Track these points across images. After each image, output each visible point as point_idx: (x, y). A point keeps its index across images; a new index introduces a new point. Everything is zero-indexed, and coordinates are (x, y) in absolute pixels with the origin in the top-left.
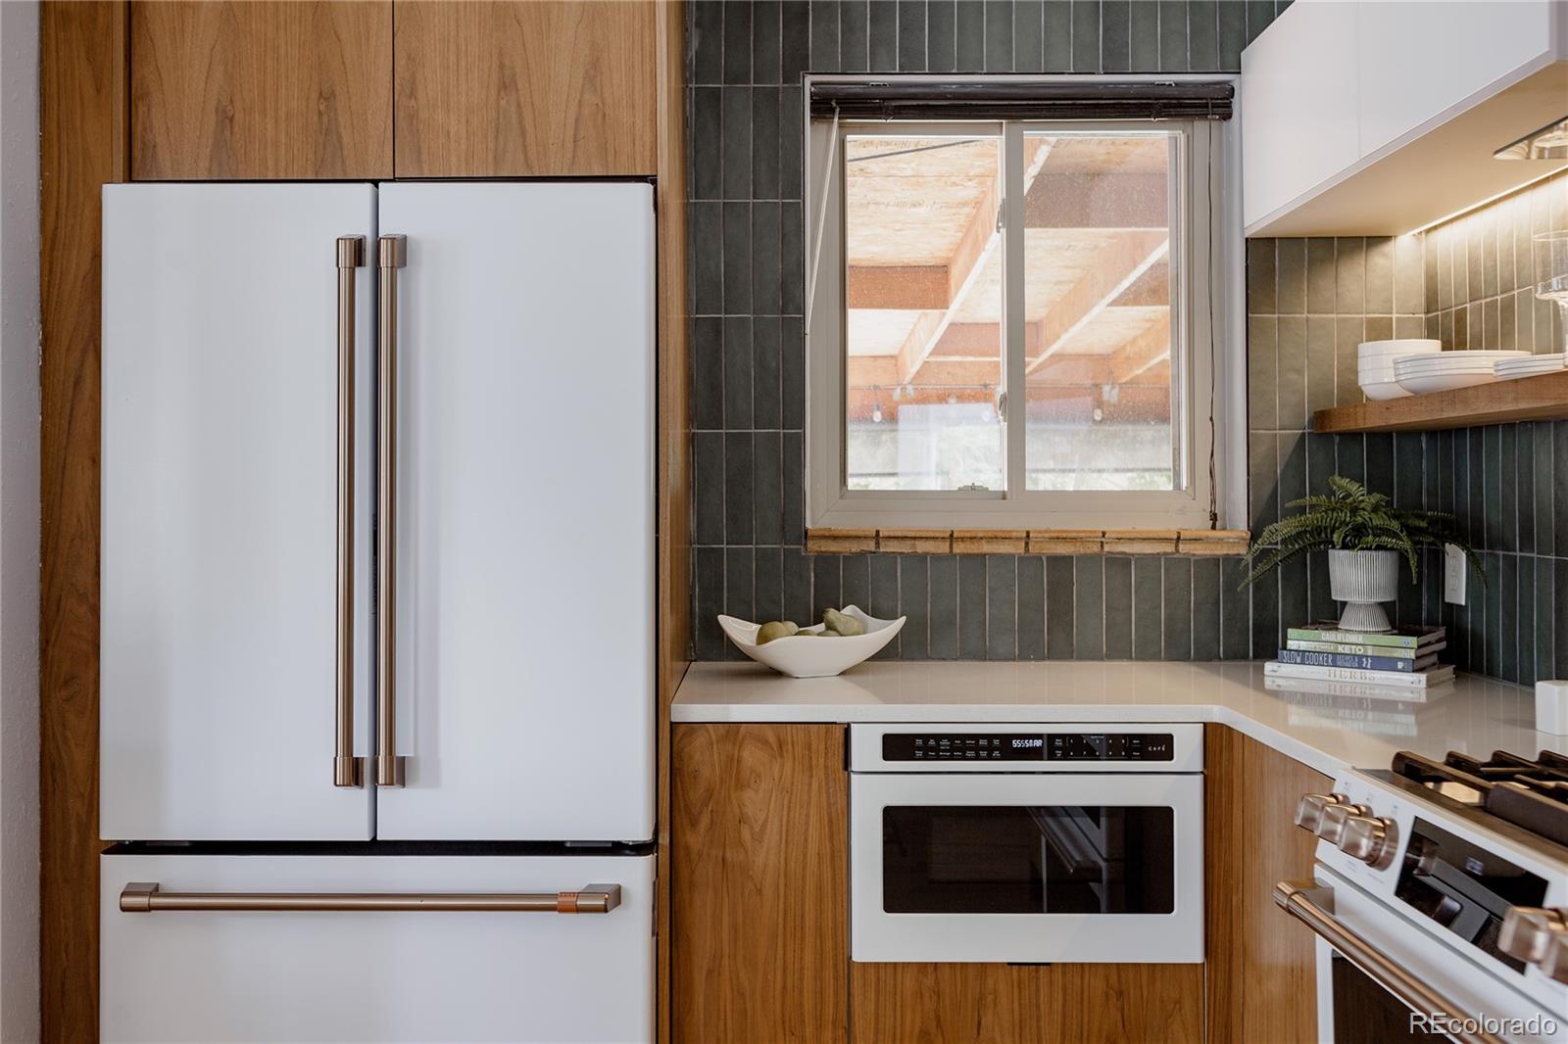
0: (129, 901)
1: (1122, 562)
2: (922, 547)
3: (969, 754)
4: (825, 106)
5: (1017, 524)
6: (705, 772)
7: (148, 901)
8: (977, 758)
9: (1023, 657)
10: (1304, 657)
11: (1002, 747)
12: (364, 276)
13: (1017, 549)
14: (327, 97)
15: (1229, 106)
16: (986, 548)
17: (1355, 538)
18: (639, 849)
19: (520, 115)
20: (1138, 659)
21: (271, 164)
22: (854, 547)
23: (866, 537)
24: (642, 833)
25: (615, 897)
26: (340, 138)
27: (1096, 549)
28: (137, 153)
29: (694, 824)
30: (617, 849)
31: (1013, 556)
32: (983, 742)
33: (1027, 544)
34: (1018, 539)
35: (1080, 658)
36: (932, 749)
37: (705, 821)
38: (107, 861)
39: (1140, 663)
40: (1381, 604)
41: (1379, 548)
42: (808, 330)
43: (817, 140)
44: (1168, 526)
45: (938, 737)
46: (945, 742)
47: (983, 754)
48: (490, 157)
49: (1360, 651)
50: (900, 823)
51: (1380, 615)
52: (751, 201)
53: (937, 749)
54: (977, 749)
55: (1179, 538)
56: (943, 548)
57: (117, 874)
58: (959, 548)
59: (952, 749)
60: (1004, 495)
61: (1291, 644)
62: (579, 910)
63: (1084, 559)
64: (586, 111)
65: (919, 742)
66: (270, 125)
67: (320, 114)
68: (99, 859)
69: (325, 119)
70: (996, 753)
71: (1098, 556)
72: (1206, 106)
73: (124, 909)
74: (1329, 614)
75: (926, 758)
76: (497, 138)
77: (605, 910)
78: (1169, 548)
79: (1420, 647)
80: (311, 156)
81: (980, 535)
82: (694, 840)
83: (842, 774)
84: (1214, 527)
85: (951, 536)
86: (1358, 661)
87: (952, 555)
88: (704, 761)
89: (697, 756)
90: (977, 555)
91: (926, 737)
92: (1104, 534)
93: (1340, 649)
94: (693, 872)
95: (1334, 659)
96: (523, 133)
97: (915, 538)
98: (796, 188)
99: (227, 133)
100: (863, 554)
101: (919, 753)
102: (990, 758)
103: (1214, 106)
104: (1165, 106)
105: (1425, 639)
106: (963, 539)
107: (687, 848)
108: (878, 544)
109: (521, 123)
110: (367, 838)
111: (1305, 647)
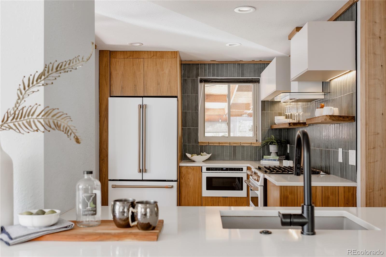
0: (113, 186)
1: (243, 147)
2: (215, 144)
3: (217, 170)
4: (201, 81)
5: (229, 141)
6: (184, 172)
7: (114, 187)
8: (218, 171)
9: (229, 160)
10: (265, 160)
11: (222, 169)
12: (141, 109)
13: (229, 145)
14: (135, 85)
15: (259, 82)
16: (224, 145)
17: (272, 143)
18: (175, 181)
19: (160, 88)
20: (246, 160)
21: (128, 94)
22: (205, 144)
23: (207, 143)
24: (176, 179)
25: (172, 187)
26: (137, 91)
27: (240, 145)
28: (111, 92)
29: (182, 179)
30: (172, 181)
31: (228, 146)
32: (219, 169)
33: (230, 144)
34: (229, 143)
35: (237, 160)
36: (212, 169)
37: (184, 179)
38: (109, 182)
39: (246, 161)
40: (276, 152)
41: (274, 145)
42: (199, 113)
43: (200, 86)
44: (250, 141)
45: (213, 168)
46: (214, 169)
47: (219, 170)
48: (156, 93)
49: (272, 158)
50: (209, 179)
51: (275, 153)
52: (191, 95)
53: (213, 169)
54: (218, 169)
55: (251, 143)
56: (218, 144)
57: (110, 183)
58: (220, 145)
59: (215, 169)
60: (227, 137)
61: (264, 158)
62: (168, 188)
63: (238, 146)
64: (168, 87)
65: (211, 169)
66: (128, 89)
67: (134, 88)
68: (108, 182)
69: (135, 88)
70: (221, 170)
71: (240, 146)
72: (256, 81)
73: (112, 187)
74: (269, 154)
75: (212, 171)
76: (157, 91)
77: (171, 188)
78: (250, 145)
79: (279, 158)
80: (133, 93)
81: (223, 143)
82: (182, 181)
83: (201, 173)
84: (257, 142)
85: (219, 143)
86: (272, 160)
87: (219, 145)
88: (184, 171)
89: (183, 170)
90: (223, 146)
91: (212, 168)
92: (241, 143)
93: (270, 158)
94: (182, 185)
95: (269, 160)
96: (160, 90)
97: (214, 143)
98: (197, 93)
99: (123, 90)
100: (207, 145)
101: (211, 170)
102: (220, 171)
103: (257, 81)
104: (250, 81)
105: (280, 157)
106: (221, 143)
107: (181, 182)
108: (209, 144)
109: (160, 89)
110: (142, 179)
111: (265, 158)
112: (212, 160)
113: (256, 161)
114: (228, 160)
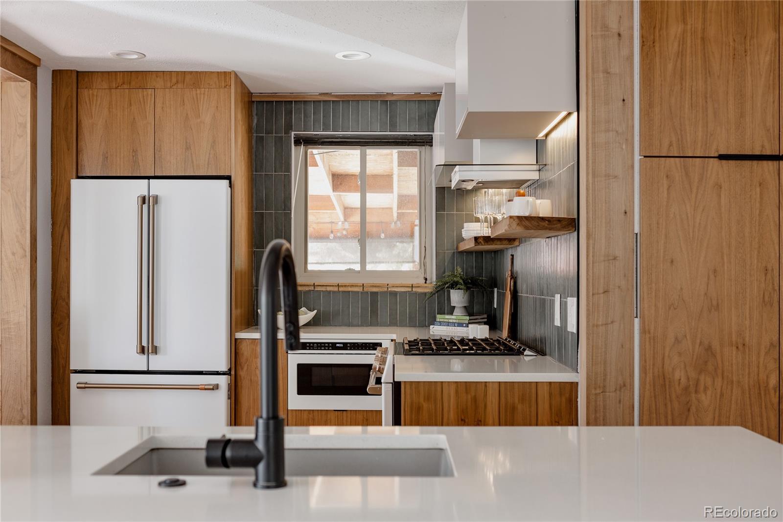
0: (78, 385)
1: (394, 294)
2: (329, 289)
3: (322, 348)
4: (298, 142)
5: (360, 281)
6: (245, 354)
7: (83, 387)
8: (325, 349)
9: (362, 325)
10: (441, 324)
11: (333, 346)
12: (145, 207)
13: (360, 289)
14: (135, 151)
15: (432, 142)
16: (350, 289)
17: (454, 285)
18: (224, 374)
19: (192, 156)
20: (400, 326)
21: (118, 172)
22: (307, 289)
23: (311, 285)
24: (224, 368)
25: (216, 387)
26: (139, 164)
27: (386, 290)
28: (79, 168)
29: (242, 369)
30: (217, 373)
31: (359, 292)
32: (326, 345)
33: (363, 288)
34: (360, 286)
35: (381, 326)
36: (312, 347)
37: (245, 368)
38: (73, 376)
39: (401, 327)
40: (465, 307)
41: (459, 289)
42: (292, 216)
43: (297, 153)
44: (409, 282)
45: (314, 343)
46: (315, 345)
47: (327, 348)
48: (183, 169)
49: (455, 321)
50: (304, 370)
51: (463, 310)
52: (274, 173)
53: (313, 347)
54: (325, 347)
55: (412, 286)
56: (336, 289)
57: (75, 379)
58: (341, 289)
59: (318, 347)
60: (359, 272)
61: (438, 320)
62: (206, 389)
63: (383, 293)
64: (211, 156)
65: (308, 345)
66: (118, 159)
67: (133, 156)
68: (70, 375)
69: (134, 158)
70: (330, 348)
71: (385, 292)
72: (424, 142)
73: (78, 388)
74: (451, 310)
75: (310, 349)
76: (185, 164)
77: (213, 389)
78: (410, 289)
79: (470, 320)
80: (130, 169)
81: (348, 285)
82: (242, 373)
83: (286, 354)
84: (426, 283)
85: (338, 285)
86: (454, 324)
87: (339, 291)
88: (245, 349)
89: (243, 349)
90: (348, 291)
91: (310, 343)
92: (388, 285)
93: (450, 321)
94: (242, 383)
95: (448, 324)
96: (193, 162)
97: (326, 286)
98: (288, 169)
99: (106, 162)
100: (310, 291)
101: (308, 348)
102: (328, 349)
103: (427, 142)
104: (410, 142)
105: (472, 318)
106: (342, 286)
107: (240, 376)
108: (314, 287)
109: (192, 159)
110: (146, 369)
111: (441, 320)
112: (322, 326)
113: (423, 327)
114: (359, 326)
